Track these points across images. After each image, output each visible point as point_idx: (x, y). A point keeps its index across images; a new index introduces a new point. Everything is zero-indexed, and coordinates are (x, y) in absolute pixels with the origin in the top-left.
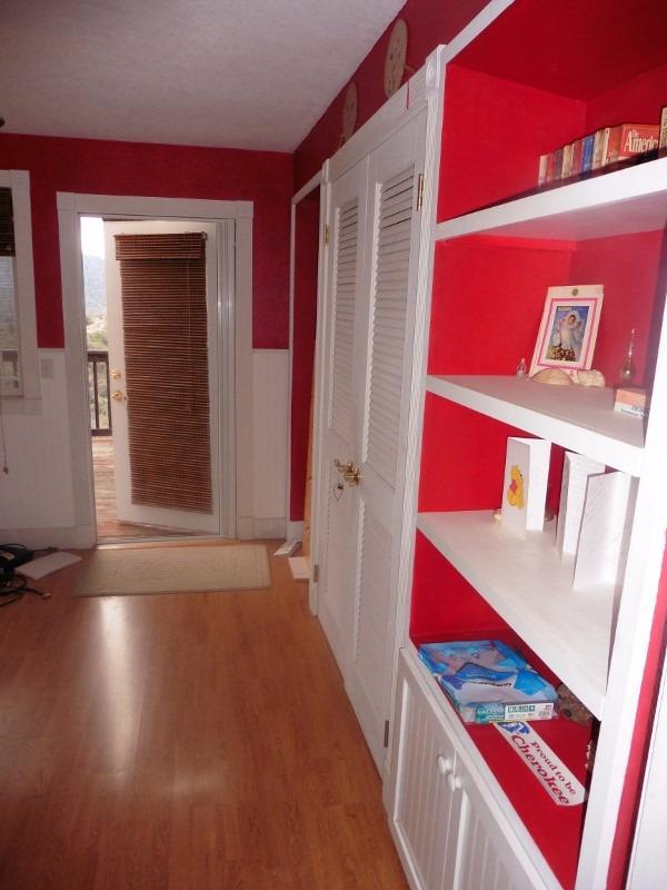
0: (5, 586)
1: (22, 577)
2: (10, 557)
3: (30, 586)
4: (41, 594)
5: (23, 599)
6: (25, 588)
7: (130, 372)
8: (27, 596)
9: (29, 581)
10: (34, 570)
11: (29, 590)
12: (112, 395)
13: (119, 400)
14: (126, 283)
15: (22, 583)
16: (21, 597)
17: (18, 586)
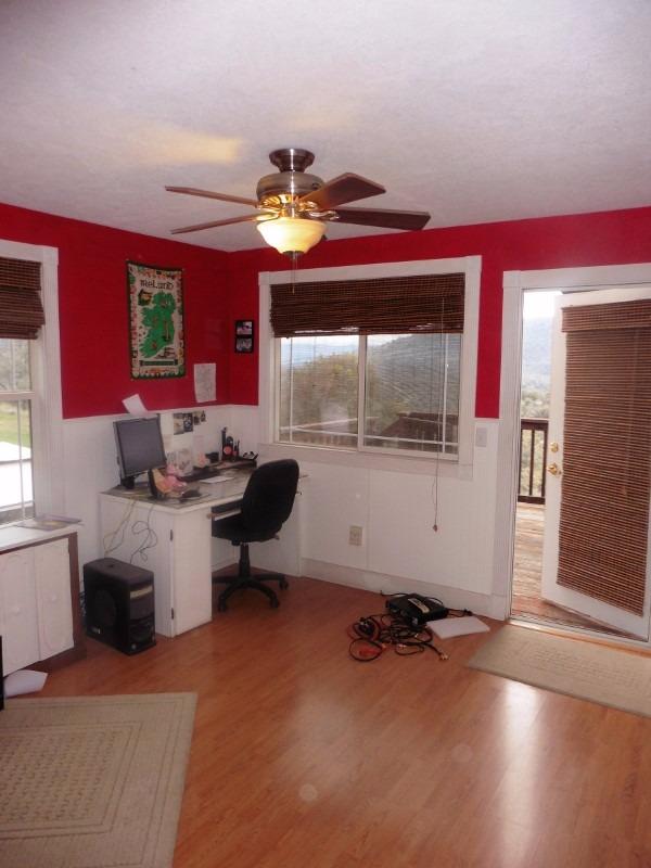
0: (413, 636)
1: (430, 632)
2: (425, 610)
3: (433, 643)
4: (440, 654)
5: (424, 654)
6: (429, 644)
7: (568, 446)
8: (428, 651)
9: (434, 638)
10: (443, 629)
11: (430, 646)
12: (547, 468)
13: (554, 473)
14: (570, 355)
15: (429, 638)
16: (422, 652)
17: (424, 640)
